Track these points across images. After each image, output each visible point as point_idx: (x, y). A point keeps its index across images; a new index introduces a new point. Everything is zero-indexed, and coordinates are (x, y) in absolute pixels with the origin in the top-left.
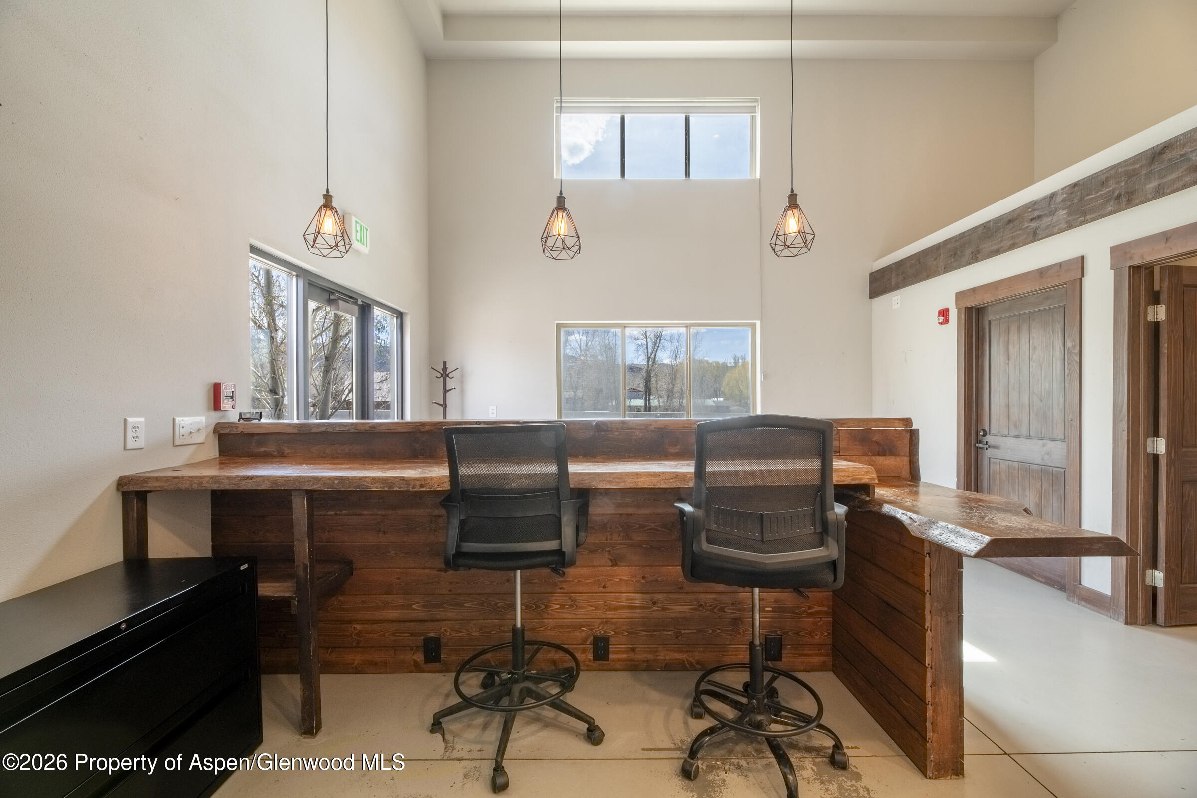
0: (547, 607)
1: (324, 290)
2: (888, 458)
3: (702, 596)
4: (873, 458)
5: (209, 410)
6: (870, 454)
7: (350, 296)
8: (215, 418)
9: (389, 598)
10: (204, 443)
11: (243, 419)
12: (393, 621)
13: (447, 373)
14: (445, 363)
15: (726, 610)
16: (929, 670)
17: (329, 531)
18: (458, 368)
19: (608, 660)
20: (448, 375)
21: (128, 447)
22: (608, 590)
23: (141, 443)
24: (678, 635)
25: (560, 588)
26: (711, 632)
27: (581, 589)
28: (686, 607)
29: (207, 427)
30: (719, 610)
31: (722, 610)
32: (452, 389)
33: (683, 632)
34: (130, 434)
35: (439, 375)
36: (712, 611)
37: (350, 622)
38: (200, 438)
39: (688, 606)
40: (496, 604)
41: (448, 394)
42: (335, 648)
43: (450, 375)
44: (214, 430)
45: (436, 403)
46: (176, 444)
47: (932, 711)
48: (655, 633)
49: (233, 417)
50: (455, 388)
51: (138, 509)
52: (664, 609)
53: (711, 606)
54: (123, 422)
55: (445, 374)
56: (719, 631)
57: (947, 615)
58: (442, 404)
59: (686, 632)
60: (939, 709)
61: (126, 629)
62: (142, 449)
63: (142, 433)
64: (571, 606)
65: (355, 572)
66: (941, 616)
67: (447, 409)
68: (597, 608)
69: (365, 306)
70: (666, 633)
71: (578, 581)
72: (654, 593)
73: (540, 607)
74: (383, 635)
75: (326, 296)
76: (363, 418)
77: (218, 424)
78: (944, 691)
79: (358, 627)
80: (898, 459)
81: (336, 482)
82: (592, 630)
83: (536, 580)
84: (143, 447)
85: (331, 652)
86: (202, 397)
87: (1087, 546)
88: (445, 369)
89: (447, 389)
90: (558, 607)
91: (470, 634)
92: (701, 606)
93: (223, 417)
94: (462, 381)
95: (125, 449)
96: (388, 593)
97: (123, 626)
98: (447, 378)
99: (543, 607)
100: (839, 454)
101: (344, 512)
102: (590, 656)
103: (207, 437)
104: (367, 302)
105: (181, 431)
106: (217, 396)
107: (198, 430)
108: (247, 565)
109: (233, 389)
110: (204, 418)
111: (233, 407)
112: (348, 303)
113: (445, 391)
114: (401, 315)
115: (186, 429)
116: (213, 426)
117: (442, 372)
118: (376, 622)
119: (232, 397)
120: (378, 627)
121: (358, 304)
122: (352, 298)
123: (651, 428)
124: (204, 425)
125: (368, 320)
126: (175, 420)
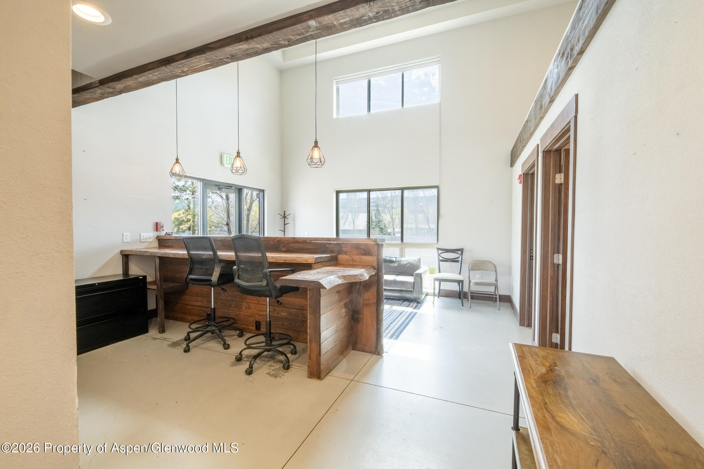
0: (241, 307)
1: (216, 185)
2: (367, 256)
3: (291, 310)
4: (361, 256)
5: (154, 231)
6: (360, 254)
7: (229, 186)
8: (157, 234)
9: (198, 298)
10: (152, 242)
11: (167, 234)
12: (198, 306)
13: (286, 216)
14: (284, 212)
15: (299, 317)
16: (308, 335)
17: (182, 273)
18: (290, 213)
19: (260, 330)
21: (124, 242)
22: (260, 303)
23: (128, 240)
24: (283, 324)
25: (245, 301)
26: (294, 325)
27: (252, 302)
28: (286, 314)
29: (153, 237)
30: (297, 316)
31: (298, 316)
32: (288, 223)
33: (285, 323)
34: (124, 238)
36: (294, 316)
37: (188, 305)
38: (151, 240)
39: (286, 313)
40: (226, 304)
41: (286, 226)
42: (185, 313)
43: (287, 217)
44: (156, 238)
45: (280, 230)
46: (141, 241)
47: (309, 352)
48: (275, 323)
49: (163, 233)
50: (290, 223)
51: (125, 260)
52: (278, 313)
53: (294, 314)
54: (122, 234)
55: (284, 217)
56: (297, 325)
57: (315, 315)
59: (286, 323)
60: (312, 351)
61: (97, 286)
64: (248, 308)
65: (189, 288)
66: (313, 315)
67: (285, 233)
68: (256, 310)
69: (241, 189)
70: (279, 323)
71: (251, 299)
72: (275, 306)
73: (239, 307)
74: (196, 311)
75: (217, 188)
77: (158, 236)
78: (314, 344)
79: (190, 307)
80: (372, 257)
81: (164, 254)
82: (255, 318)
83: (238, 297)
84: (129, 241)
85: (183, 314)
86: (151, 227)
87: (308, 284)
88: (284, 214)
89: (286, 223)
90: (245, 308)
91: (219, 314)
92: (291, 314)
93: (160, 233)
94: (294, 220)
95: (123, 242)
96: (197, 296)
97: (97, 284)
98: (286, 218)
99: (240, 307)
100: (346, 254)
101: (186, 267)
102: (255, 328)
103: (153, 240)
104: (240, 187)
105: (143, 238)
106: (157, 227)
107: (150, 237)
108: (142, 277)
109: (163, 224)
110: (152, 234)
111: (163, 230)
112: (228, 189)
113: (285, 224)
114: (263, 191)
115: (145, 237)
116: (156, 236)
117: (283, 216)
118: (194, 306)
119: (163, 227)
120: (195, 308)
121: (233, 189)
122: (230, 187)
123: (276, 240)
124: (152, 236)
125: (241, 195)
126: (140, 234)
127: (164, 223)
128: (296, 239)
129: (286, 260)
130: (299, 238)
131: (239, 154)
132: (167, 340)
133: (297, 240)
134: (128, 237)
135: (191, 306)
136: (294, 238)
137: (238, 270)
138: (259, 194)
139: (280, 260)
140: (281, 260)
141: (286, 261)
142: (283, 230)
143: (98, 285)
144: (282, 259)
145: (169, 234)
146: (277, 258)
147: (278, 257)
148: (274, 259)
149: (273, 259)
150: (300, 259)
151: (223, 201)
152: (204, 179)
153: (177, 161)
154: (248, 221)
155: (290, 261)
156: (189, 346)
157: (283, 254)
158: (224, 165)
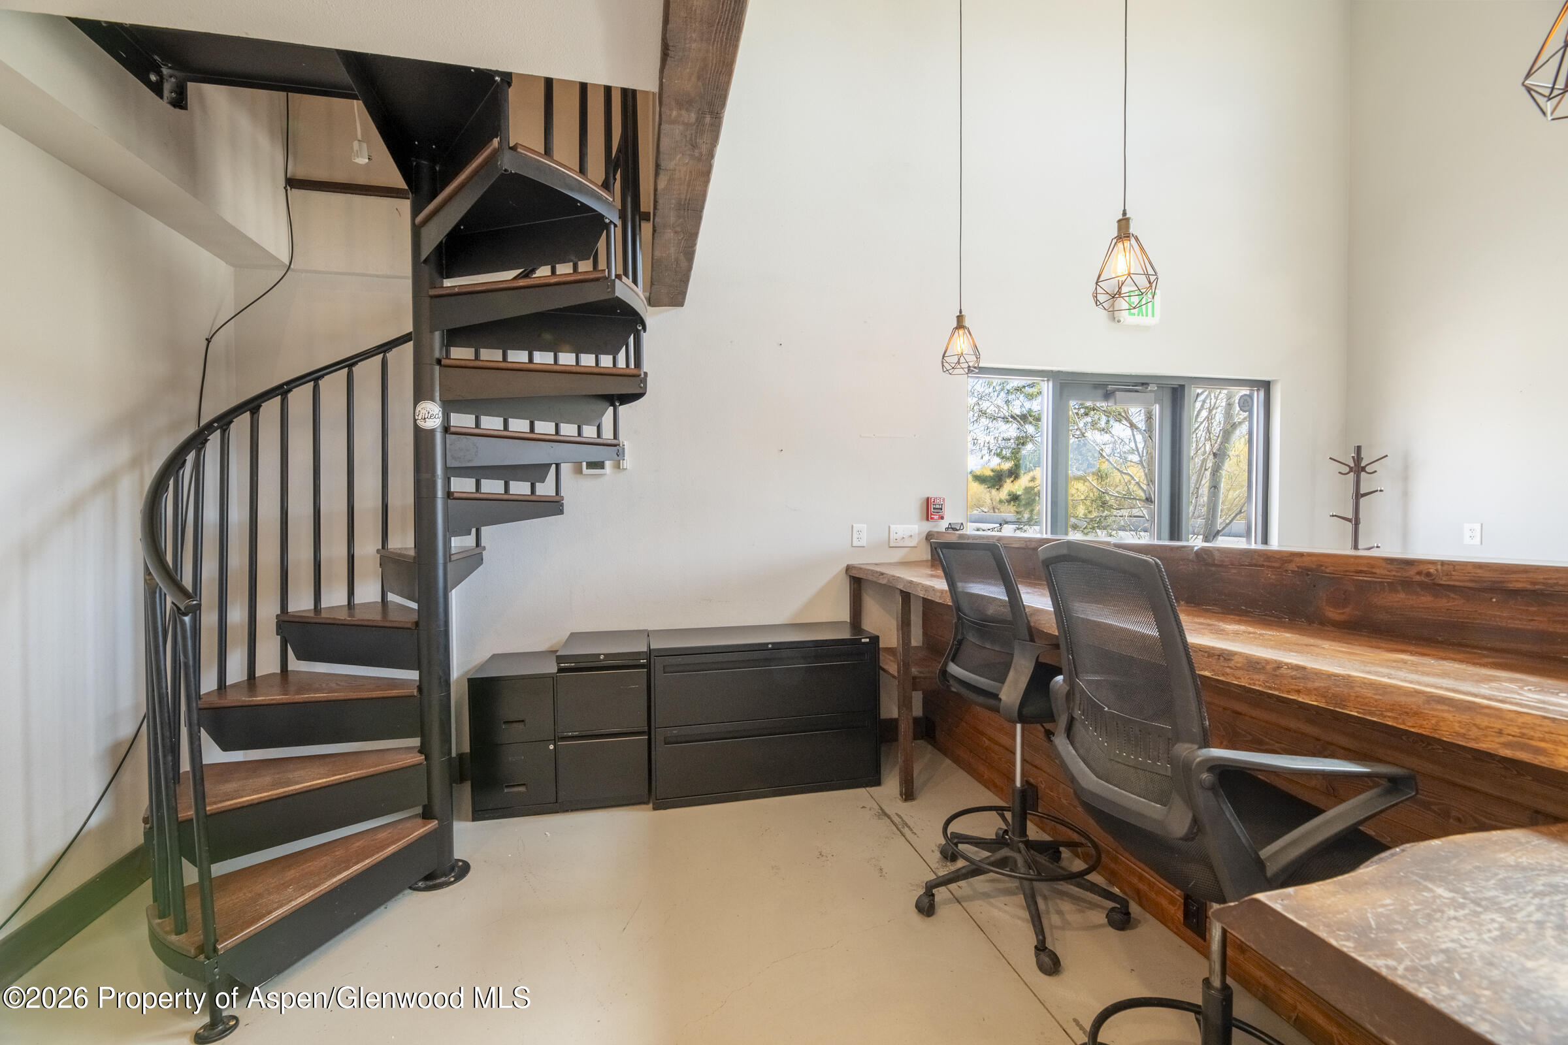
1: (1096, 386)
5: (922, 519)
7: (1137, 385)
8: (927, 527)
10: (916, 547)
11: (951, 529)
13: (1363, 464)
14: (1359, 449)
18: (1387, 456)
20: (1363, 469)
21: (854, 545)
23: (863, 543)
29: (919, 534)
32: (1377, 491)
34: (855, 536)
35: (1347, 469)
38: (914, 543)
41: (1362, 501)
43: (1368, 469)
44: (926, 537)
45: (1335, 516)
46: (891, 546)
49: (942, 526)
50: (1381, 491)
51: (858, 591)
54: (851, 527)
55: (1358, 468)
58: (1350, 517)
61: (772, 649)
62: (864, 547)
63: (864, 535)
67: (1360, 526)
69: (1177, 388)
75: (1100, 392)
76: (1172, 538)
77: (929, 532)
84: (865, 545)
86: (915, 508)
88: (1358, 459)
89: (1364, 492)
93: (935, 526)
94: (1405, 475)
95: (852, 546)
97: (770, 646)
98: (1363, 474)
103: (919, 543)
104: (1176, 383)
105: (896, 536)
106: (931, 509)
107: (911, 536)
108: (868, 640)
109: (942, 503)
110: (917, 526)
111: (942, 518)
112: (1137, 391)
113: (1358, 496)
114: (1266, 386)
115: (899, 536)
116: (924, 535)
117: (1352, 465)
118: (997, 743)
119: (941, 509)
120: (996, 748)
121: (1151, 391)
122: (1143, 384)
123: (1292, 567)
124: (917, 531)
125: (1182, 407)
126: (889, 527)
127: (944, 500)
128: (1422, 567)
129: (1342, 700)
130: (1443, 563)
131: (1128, 227)
132: (906, 831)
133: (1428, 575)
134: (863, 538)
135: (989, 740)
136: (1410, 563)
137: (1070, 695)
138: (1251, 397)
139: (1298, 692)
140: (1308, 692)
141: (1344, 707)
142: (1350, 515)
143: (772, 647)
144: (1317, 684)
145: (956, 527)
146: (1282, 676)
147: (1283, 671)
148: (1262, 677)
149: (1256, 677)
150: (1465, 718)
151: (1134, 435)
152: (1059, 371)
153: (960, 324)
154: (1215, 487)
155: (1371, 713)
156: (933, 895)
157: (1327, 644)
158: (1119, 321)
